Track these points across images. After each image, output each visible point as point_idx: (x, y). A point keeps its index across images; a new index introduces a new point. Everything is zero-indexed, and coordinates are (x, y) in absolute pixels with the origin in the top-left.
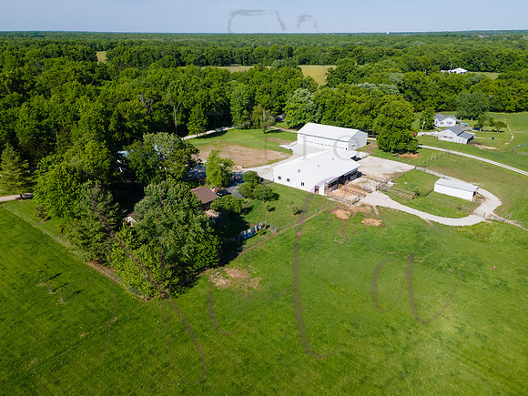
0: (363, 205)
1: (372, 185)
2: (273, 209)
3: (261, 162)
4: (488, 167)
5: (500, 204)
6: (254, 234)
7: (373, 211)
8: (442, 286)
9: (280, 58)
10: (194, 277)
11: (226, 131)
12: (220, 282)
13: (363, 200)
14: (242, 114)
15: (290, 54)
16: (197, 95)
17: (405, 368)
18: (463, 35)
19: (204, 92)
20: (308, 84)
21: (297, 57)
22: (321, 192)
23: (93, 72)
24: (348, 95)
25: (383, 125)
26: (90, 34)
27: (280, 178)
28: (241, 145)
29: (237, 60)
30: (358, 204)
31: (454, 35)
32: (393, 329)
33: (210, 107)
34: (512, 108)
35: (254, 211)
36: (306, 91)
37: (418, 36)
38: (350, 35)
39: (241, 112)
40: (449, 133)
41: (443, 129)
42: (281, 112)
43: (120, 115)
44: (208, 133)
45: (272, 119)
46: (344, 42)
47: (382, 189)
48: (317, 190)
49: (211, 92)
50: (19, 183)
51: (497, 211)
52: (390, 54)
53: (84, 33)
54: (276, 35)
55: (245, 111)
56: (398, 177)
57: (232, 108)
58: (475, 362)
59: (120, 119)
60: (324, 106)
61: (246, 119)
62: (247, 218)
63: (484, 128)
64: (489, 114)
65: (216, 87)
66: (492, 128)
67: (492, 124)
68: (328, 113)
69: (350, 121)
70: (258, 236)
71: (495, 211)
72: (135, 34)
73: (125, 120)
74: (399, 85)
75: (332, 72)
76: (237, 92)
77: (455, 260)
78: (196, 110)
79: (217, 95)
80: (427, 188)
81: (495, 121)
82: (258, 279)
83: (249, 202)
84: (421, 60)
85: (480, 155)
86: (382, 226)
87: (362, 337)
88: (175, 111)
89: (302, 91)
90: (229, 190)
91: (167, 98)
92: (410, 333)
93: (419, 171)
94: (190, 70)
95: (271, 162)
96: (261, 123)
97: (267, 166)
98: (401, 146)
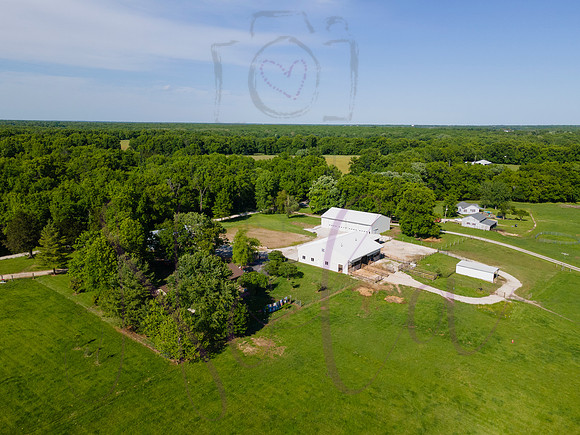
0: (386, 284)
1: (395, 266)
2: (297, 286)
3: (285, 243)
4: (511, 252)
5: (521, 285)
6: (279, 308)
7: (395, 289)
8: (461, 357)
9: (304, 147)
10: (222, 345)
11: (250, 216)
12: (248, 350)
13: (386, 279)
14: (267, 199)
15: (314, 143)
16: (224, 180)
17: (424, 425)
18: (488, 129)
19: (230, 178)
20: (331, 172)
21: (321, 147)
22: (345, 271)
23: (120, 158)
24: (371, 183)
25: (405, 209)
26: (112, 124)
27: (304, 257)
28: (266, 228)
29: (260, 150)
30: (381, 283)
31: (479, 129)
32: (413, 393)
33: (235, 192)
34: (536, 199)
35: (279, 287)
36: (329, 178)
37: (443, 129)
38: (375, 127)
39: (266, 198)
40: (471, 220)
41: (466, 216)
42: (305, 198)
43: (148, 198)
44: (232, 217)
45: (296, 205)
46: (369, 134)
47: (404, 269)
48: (340, 269)
49: (237, 178)
50: (55, 258)
51: (518, 292)
52: (414, 145)
53: (105, 123)
54: (300, 126)
55: (269, 197)
56: (421, 260)
57: (257, 194)
58: (491, 424)
59: (148, 201)
60: (347, 192)
61: (270, 204)
62: (272, 293)
63: (507, 216)
64: (511, 203)
65: (241, 174)
66: (515, 216)
67: (515, 213)
68: (352, 199)
69: (374, 207)
70: (284, 310)
71: (516, 292)
72: (156, 123)
73: (153, 203)
74: (422, 174)
75: (355, 161)
76: (262, 178)
77: (475, 334)
78: (222, 195)
79: (243, 181)
80: (449, 270)
81: (518, 209)
82: (284, 348)
83: (274, 279)
84: (444, 151)
85: (502, 241)
86: (404, 303)
87: (384, 399)
88: (201, 195)
89: (326, 178)
90: (255, 268)
91: (194, 183)
92: (430, 397)
93: (442, 254)
94: (215, 158)
95: (295, 244)
96: (286, 208)
97: (292, 248)
98: (424, 230)
